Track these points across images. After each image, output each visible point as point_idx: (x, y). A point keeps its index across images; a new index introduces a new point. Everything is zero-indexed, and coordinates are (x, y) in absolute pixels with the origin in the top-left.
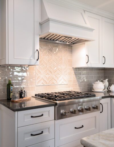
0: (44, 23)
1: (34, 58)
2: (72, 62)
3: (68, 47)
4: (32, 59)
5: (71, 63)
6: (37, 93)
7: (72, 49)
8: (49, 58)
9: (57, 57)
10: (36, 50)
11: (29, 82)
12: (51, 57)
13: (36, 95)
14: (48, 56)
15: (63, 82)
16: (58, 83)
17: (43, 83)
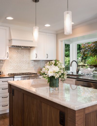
0: (10, 40)
1: (6, 56)
3: (28, 49)
4: (5, 57)
5: (30, 58)
6: (9, 73)
10: (7, 53)
13: (9, 74)
17: (13, 68)
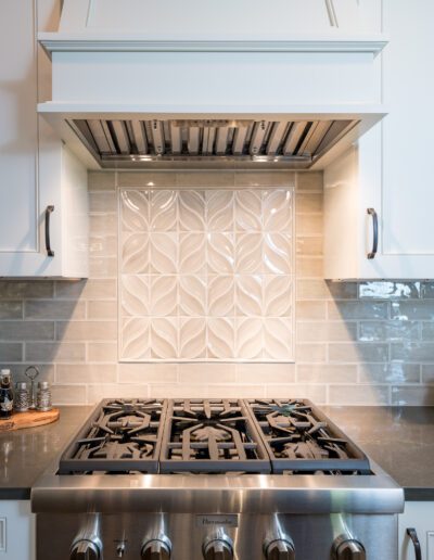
1: (37, 246)
2: (322, 253)
3: (296, 176)
4: (26, 249)
5: (320, 257)
7: (322, 187)
8: (185, 237)
9: (231, 230)
10: (43, 210)
11: (87, 342)
12: (199, 232)
14: (181, 229)
15: (263, 350)
16: (235, 354)
17: (155, 350)
